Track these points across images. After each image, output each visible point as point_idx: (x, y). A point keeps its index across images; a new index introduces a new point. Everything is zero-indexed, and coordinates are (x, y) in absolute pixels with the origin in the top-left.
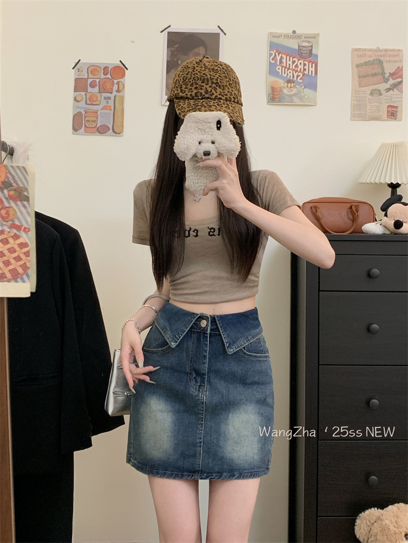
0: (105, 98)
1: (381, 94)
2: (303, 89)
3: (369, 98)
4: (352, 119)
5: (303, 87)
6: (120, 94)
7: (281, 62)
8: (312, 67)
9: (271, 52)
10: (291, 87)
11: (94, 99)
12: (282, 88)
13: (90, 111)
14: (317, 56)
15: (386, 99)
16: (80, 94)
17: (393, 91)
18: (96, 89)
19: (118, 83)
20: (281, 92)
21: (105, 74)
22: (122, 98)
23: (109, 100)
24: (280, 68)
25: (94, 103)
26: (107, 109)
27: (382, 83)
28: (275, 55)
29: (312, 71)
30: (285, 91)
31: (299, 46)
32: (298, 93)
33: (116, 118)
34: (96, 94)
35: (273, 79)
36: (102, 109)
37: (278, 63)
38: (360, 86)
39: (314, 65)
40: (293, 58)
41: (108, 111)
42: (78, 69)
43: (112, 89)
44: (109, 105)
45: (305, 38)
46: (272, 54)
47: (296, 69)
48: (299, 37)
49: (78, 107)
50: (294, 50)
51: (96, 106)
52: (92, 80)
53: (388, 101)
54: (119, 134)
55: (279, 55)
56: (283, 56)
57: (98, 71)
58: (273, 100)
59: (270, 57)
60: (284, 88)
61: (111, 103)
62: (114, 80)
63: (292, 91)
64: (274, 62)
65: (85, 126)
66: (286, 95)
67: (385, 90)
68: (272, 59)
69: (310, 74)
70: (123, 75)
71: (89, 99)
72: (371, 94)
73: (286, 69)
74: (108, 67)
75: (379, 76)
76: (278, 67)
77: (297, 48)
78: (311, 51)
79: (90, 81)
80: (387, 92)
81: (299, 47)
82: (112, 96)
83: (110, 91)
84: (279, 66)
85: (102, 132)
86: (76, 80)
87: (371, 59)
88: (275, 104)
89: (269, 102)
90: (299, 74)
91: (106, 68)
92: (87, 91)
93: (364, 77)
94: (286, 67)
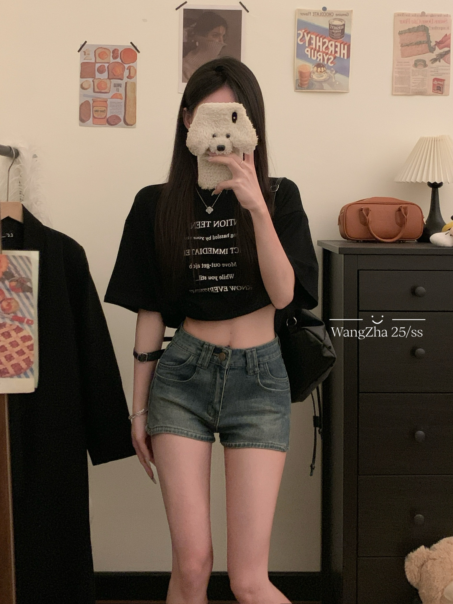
0: (115, 85)
1: (425, 65)
2: (335, 74)
3: (413, 70)
4: (394, 93)
5: (334, 72)
6: (132, 80)
7: (310, 43)
8: (344, 49)
9: (299, 32)
10: (321, 72)
11: (103, 86)
12: (310, 73)
13: (98, 100)
14: (349, 36)
15: (432, 71)
16: (86, 81)
17: (440, 61)
18: (105, 75)
19: (129, 68)
20: (310, 77)
21: (115, 57)
22: (134, 84)
23: (119, 88)
24: (309, 50)
25: (103, 91)
26: (118, 98)
27: (428, 52)
28: (304, 36)
29: (344, 54)
30: (315, 77)
31: (330, 25)
32: (328, 79)
33: (127, 108)
34: (105, 81)
35: (301, 62)
36: (111, 98)
37: (307, 45)
38: (403, 56)
39: (346, 47)
40: (323, 39)
41: (119, 100)
42: (84, 52)
43: (123, 74)
44: (120, 93)
45: (337, 15)
46: (300, 34)
47: (327, 51)
48: (330, 14)
49: (85, 96)
50: (324, 29)
51: (106, 94)
52: (101, 64)
53: (433, 73)
54: (132, 125)
55: (307, 36)
56: (312, 36)
57: (107, 54)
58: (301, 87)
59: (298, 38)
60: (314, 73)
61: (122, 91)
62: (125, 65)
63: (322, 76)
64: (302, 43)
65: (93, 116)
66: (315, 81)
67: (431, 60)
68: (300, 40)
69: (342, 56)
70: (135, 59)
71: (97, 86)
72: (416, 65)
73: (316, 52)
74: (118, 50)
75: (423, 45)
76: (307, 49)
77: (328, 27)
78: (343, 30)
79: (97, 65)
80: (432, 63)
81: (330, 27)
82: (123, 82)
83: (120, 77)
84: (307, 47)
85: (112, 123)
86: (83, 65)
87: (416, 25)
88: (304, 91)
89: (296, 89)
90: (330, 57)
91: (115, 51)
92: (94, 77)
93: (408, 45)
94: (315, 50)
